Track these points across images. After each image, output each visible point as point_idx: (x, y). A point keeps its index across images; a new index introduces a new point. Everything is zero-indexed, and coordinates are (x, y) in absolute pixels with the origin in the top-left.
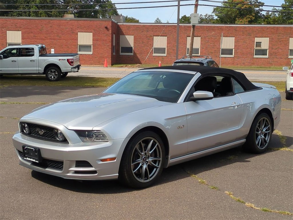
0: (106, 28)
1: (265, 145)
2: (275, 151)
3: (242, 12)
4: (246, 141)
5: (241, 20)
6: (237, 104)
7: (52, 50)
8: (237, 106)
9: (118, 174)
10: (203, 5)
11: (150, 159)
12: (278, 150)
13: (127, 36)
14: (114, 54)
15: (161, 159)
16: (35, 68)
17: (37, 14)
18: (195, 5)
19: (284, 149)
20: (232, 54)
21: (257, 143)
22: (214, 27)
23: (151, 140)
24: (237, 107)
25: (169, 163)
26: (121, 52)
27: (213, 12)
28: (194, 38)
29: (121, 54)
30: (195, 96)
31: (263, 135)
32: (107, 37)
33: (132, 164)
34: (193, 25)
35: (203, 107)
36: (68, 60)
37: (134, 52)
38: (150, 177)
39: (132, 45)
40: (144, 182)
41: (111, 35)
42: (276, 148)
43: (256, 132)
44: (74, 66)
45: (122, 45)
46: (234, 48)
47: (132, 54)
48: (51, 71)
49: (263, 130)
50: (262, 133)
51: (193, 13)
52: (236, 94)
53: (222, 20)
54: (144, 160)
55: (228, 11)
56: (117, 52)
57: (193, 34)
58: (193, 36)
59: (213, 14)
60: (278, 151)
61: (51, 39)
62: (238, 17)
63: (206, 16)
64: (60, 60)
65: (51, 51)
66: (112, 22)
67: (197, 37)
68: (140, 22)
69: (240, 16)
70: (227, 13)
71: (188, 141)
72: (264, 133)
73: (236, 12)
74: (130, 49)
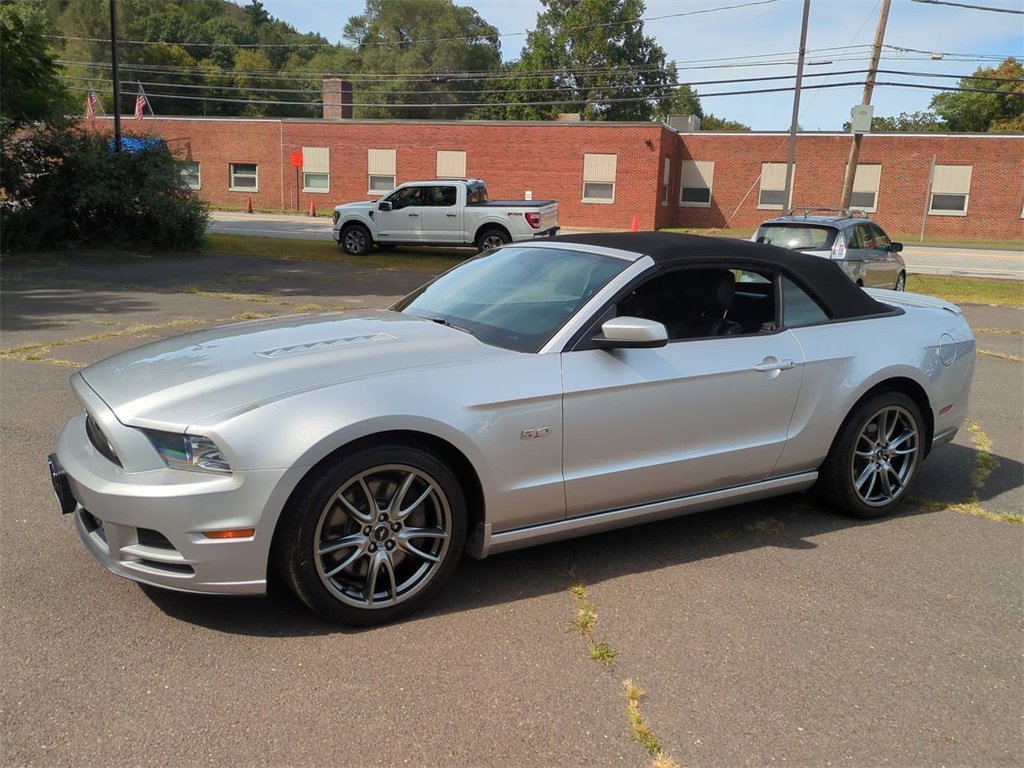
0: (649, 143)
1: (894, 491)
2: (929, 511)
3: (1009, 106)
4: (816, 477)
5: (1003, 126)
6: (780, 363)
7: (527, 193)
8: (782, 370)
9: (264, 581)
10: (888, 84)
11: (404, 535)
12: (942, 509)
13: (697, 163)
14: (665, 203)
15: (447, 535)
16: (456, 233)
17: (519, 114)
18: (865, 83)
19: (964, 506)
20: (962, 209)
21: (858, 485)
22: (920, 139)
23: (408, 473)
24: (779, 371)
25: (485, 545)
26: (683, 200)
27: (933, 104)
28: (859, 167)
29: (682, 204)
30: (606, 335)
31: (886, 460)
32: (649, 163)
33: (321, 548)
34: (857, 135)
35: (638, 369)
36: (527, 216)
37: (713, 200)
38: (399, 594)
39: (709, 184)
40: (372, 607)
41: (658, 161)
42: (936, 504)
43: (859, 453)
44: (542, 229)
45: (686, 182)
46: (970, 194)
47: (707, 205)
48: (490, 240)
49: (887, 444)
50: (883, 454)
51: (860, 103)
52: (786, 329)
53: (953, 126)
54: (378, 537)
55: (973, 102)
56: (674, 199)
57: (856, 156)
58: (856, 162)
59: (932, 111)
60: (942, 512)
61: (525, 169)
62: (998, 118)
63: (916, 115)
64: (509, 214)
65: (524, 195)
66: (664, 130)
67: (873, 164)
68: (752, 130)
69: (1002, 114)
70: (968, 107)
71: (568, 477)
72: (891, 456)
73: (993, 104)
74: (702, 194)
